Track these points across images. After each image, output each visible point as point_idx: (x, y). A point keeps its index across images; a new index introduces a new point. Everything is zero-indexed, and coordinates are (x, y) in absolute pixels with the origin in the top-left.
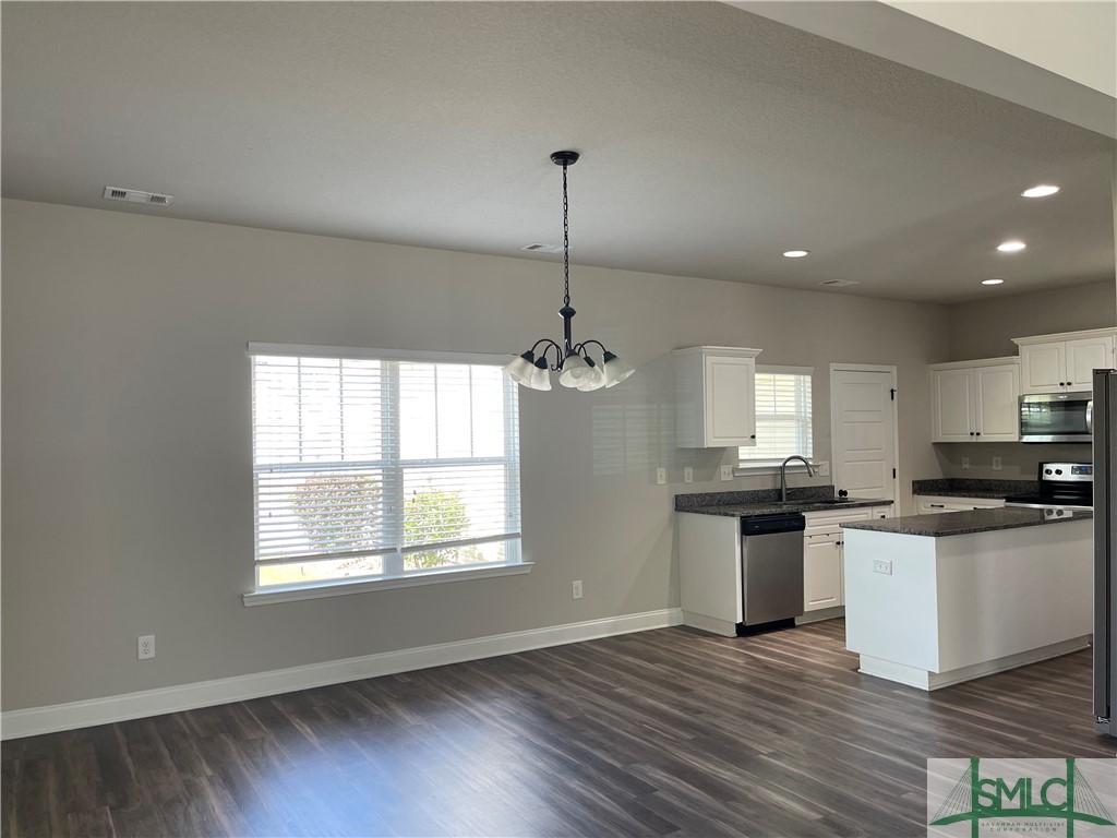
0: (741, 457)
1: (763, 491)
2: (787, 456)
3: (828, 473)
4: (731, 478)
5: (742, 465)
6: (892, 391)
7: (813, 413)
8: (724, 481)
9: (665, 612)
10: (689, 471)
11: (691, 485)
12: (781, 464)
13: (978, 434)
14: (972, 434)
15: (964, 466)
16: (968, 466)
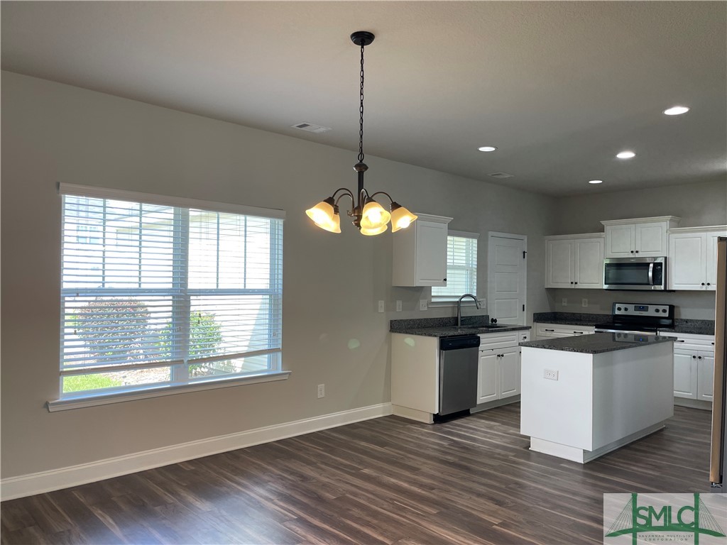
0: (433, 294)
1: (447, 318)
2: (462, 295)
3: (485, 307)
4: (426, 309)
5: (434, 300)
6: (524, 252)
7: (477, 265)
8: (421, 311)
9: (380, 406)
10: (399, 304)
11: (401, 313)
12: (457, 300)
13: (576, 283)
14: (572, 283)
15: (563, 304)
16: (565, 304)
